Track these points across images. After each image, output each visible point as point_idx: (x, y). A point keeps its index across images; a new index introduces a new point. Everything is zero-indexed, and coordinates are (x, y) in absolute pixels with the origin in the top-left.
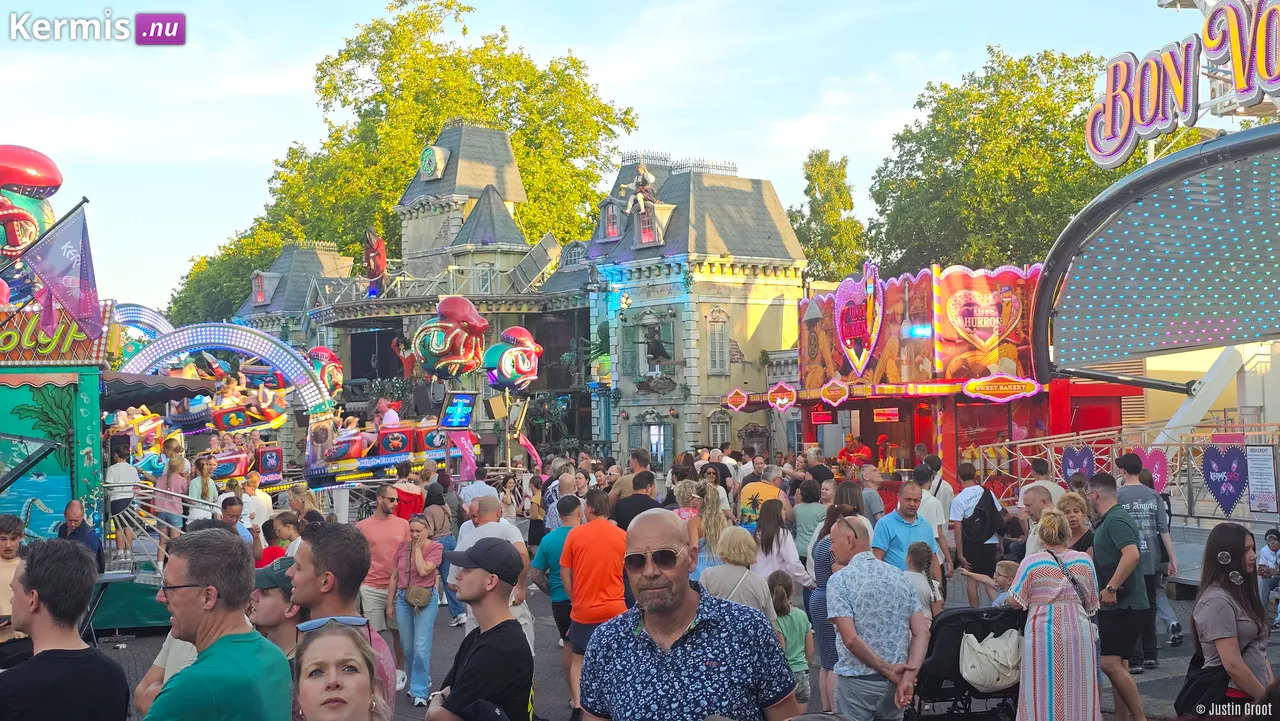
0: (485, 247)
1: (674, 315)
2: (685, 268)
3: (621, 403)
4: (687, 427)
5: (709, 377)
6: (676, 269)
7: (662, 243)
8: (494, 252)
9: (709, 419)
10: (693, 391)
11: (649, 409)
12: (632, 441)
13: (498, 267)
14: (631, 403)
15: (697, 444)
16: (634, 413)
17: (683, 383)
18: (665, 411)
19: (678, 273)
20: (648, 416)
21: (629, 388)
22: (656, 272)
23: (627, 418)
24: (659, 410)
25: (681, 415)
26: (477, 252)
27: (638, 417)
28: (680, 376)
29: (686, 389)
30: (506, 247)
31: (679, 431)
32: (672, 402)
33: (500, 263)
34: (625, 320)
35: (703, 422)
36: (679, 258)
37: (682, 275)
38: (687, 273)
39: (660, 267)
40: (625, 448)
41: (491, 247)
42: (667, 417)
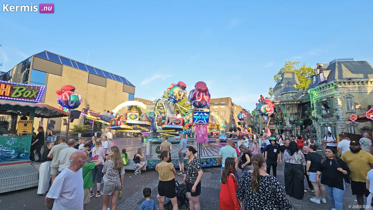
0: (287, 92)
1: (332, 97)
2: (334, 84)
3: (318, 121)
4: (339, 127)
5: (347, 113)
6: (331, 85)
7: (326, 80)
8: (289, 93)
9: (348, 125)
10: (340, 117)
11: (326, 122)
12: (322, 130)
13: (290, 95)
14: (321, 121)
15: (343, 132)
16: (322, 123)
17: (337, 115)
18: (331, 123)
19: (332, 86)
20: (326, 124)
21: (320, 117)
22: (325, 88)
23: (320, 125)
24: (330, 123)
25: (337, 124)
26: (285, 93)
27: (323, 124)
28: (336, 113)
29: (338, 117)
30: (292, 92)
31: (336, 128)
32: (334, 120)
33: (291, 95)
34: (318, 101)
35: (345, 126)
36: (332, 82)
37: (334, 86)
38: (335, 85)
39: (326, 86)
40: (320, 132)
41: (288, 92)
42: (332, 124)
